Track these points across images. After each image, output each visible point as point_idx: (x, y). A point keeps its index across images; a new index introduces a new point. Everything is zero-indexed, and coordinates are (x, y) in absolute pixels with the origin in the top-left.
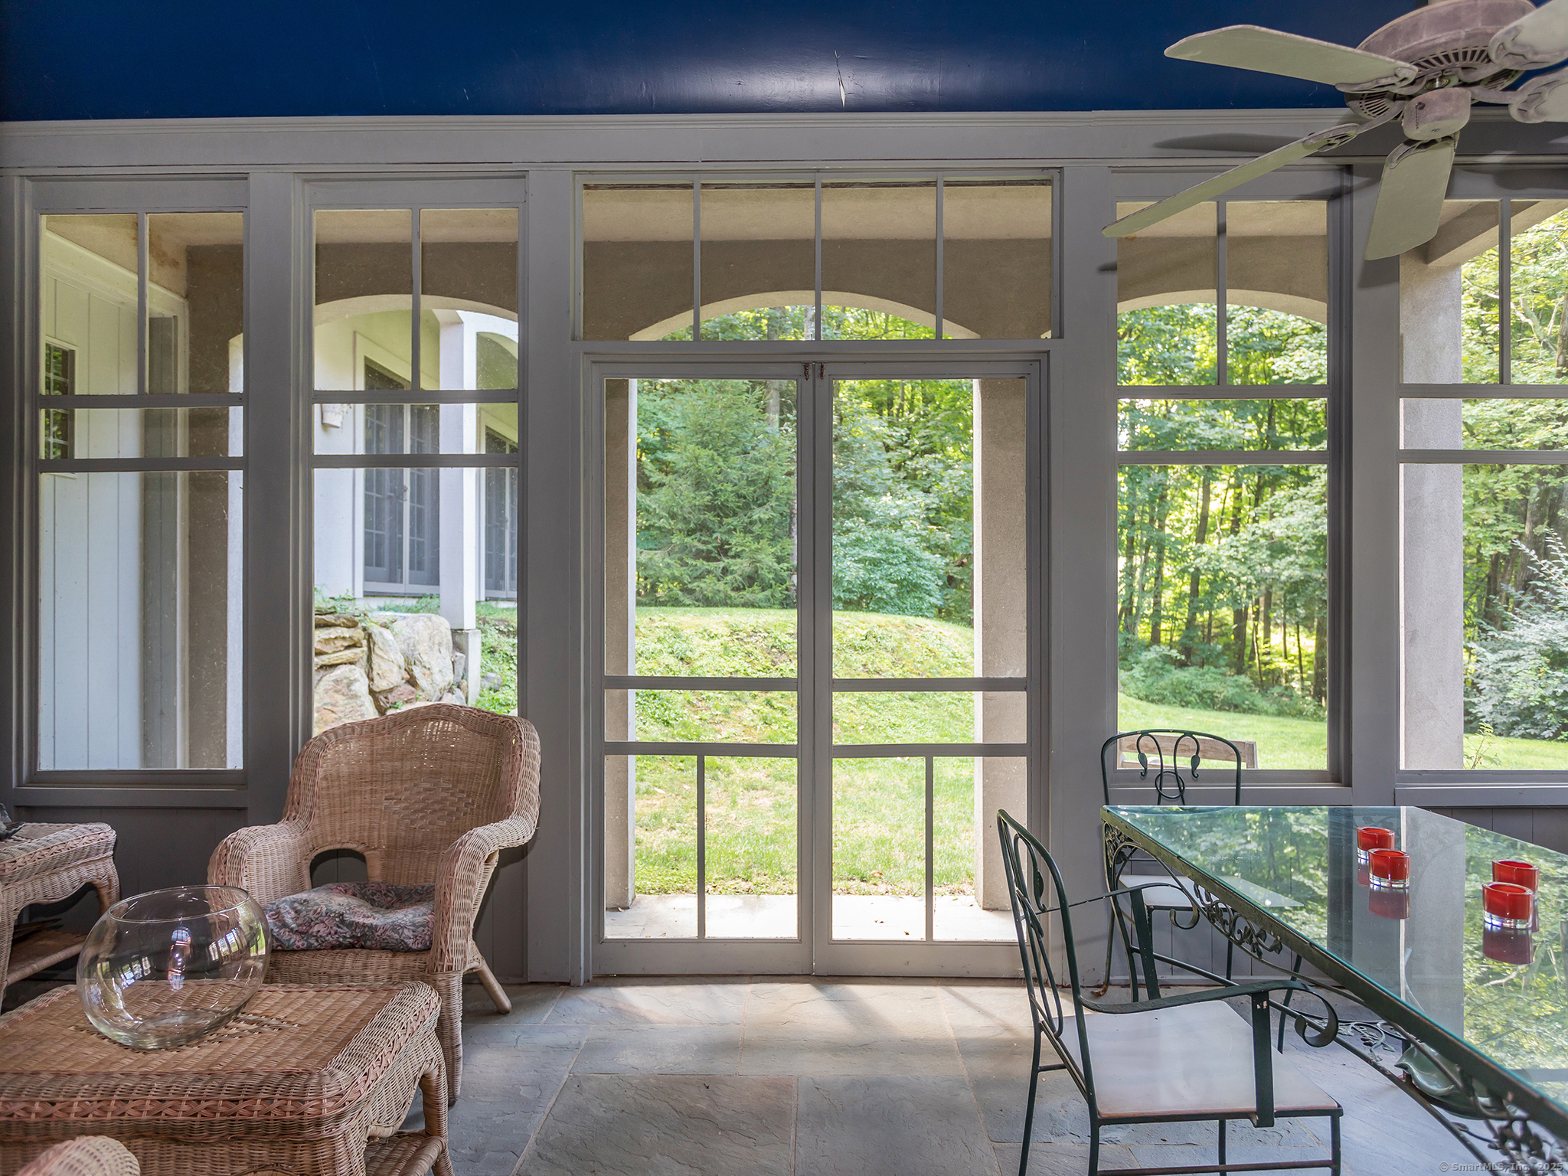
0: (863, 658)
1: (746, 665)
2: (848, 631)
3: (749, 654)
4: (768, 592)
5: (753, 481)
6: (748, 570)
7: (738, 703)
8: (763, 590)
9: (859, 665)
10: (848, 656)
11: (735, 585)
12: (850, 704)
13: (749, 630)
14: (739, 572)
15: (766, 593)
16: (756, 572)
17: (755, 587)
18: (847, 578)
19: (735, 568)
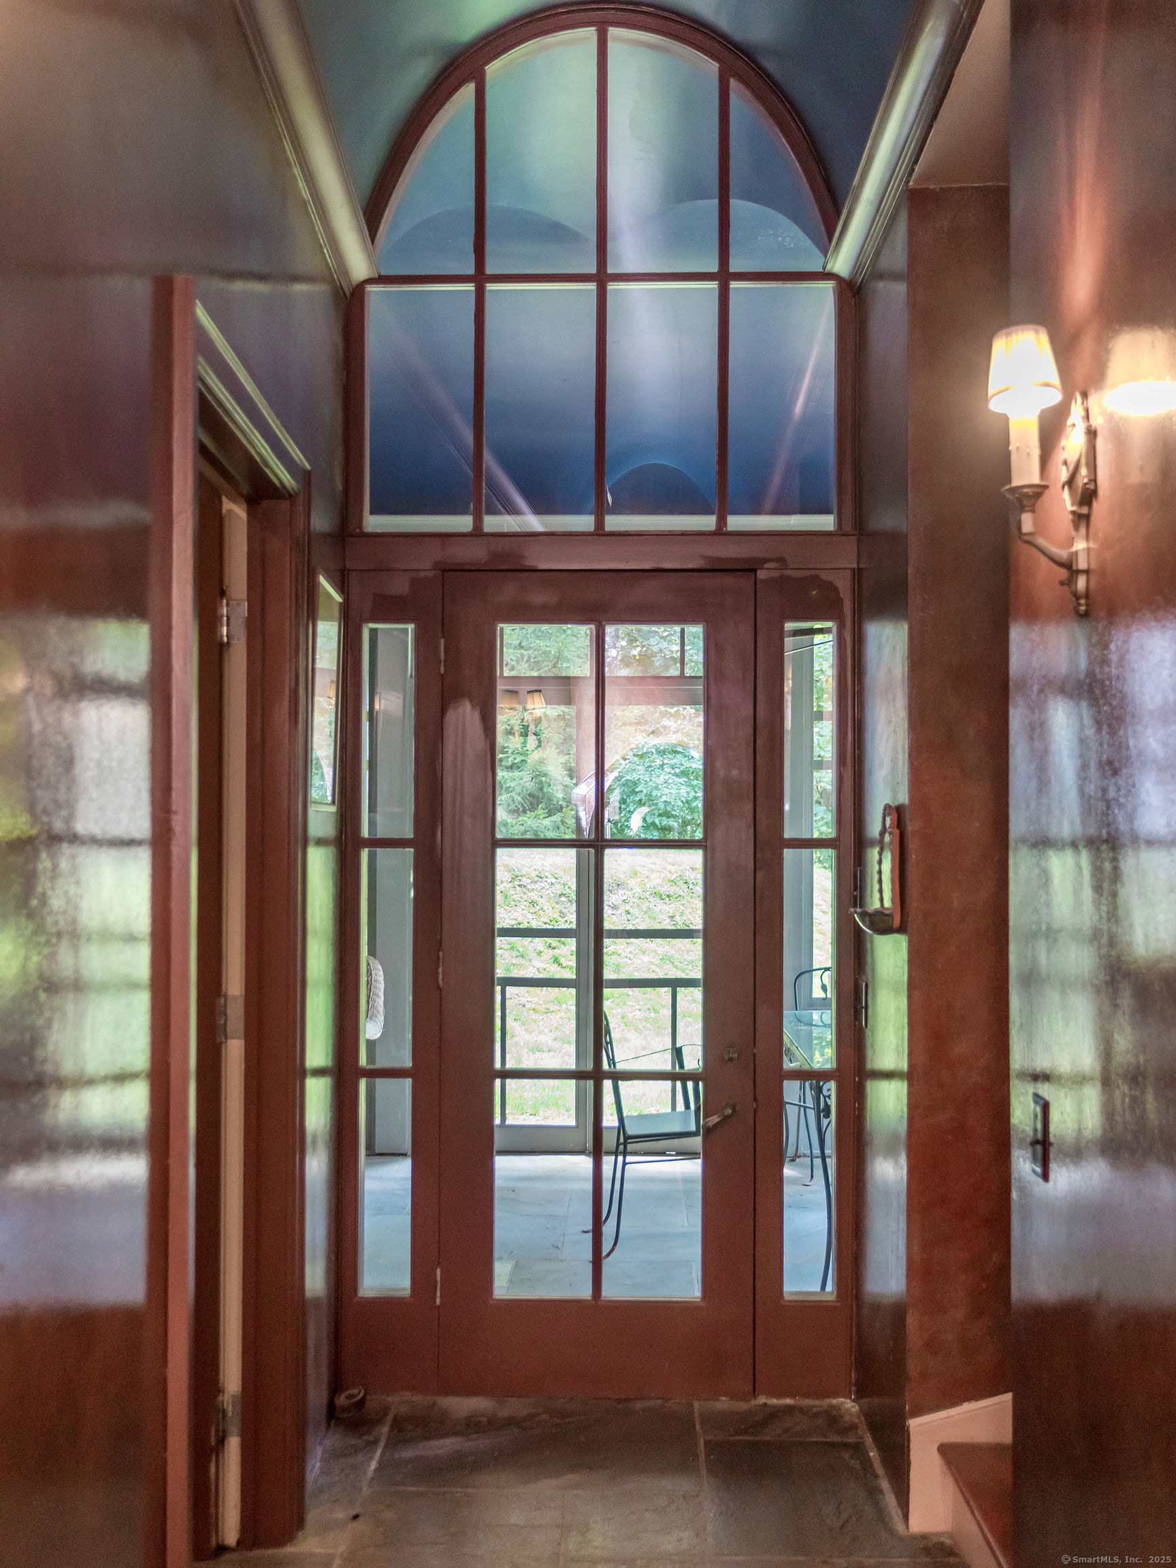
0: (670, 908)
1: (530, 916)
2: (654, 876)
3: (533, 903)
4: (557, 818)
5: (537, 663)
6: (531, 786)
7: (521, 960)
8: (550, 814)
9: (664, 917)
10: (651, 905)
11: (513, 807)
12: (652, 963)
13: (534, 874)
14: (518, 790)
15: (554, 818)
16: (541, 789)
17: (540, 811)
18: (664, 798)
19: (513, 784)
